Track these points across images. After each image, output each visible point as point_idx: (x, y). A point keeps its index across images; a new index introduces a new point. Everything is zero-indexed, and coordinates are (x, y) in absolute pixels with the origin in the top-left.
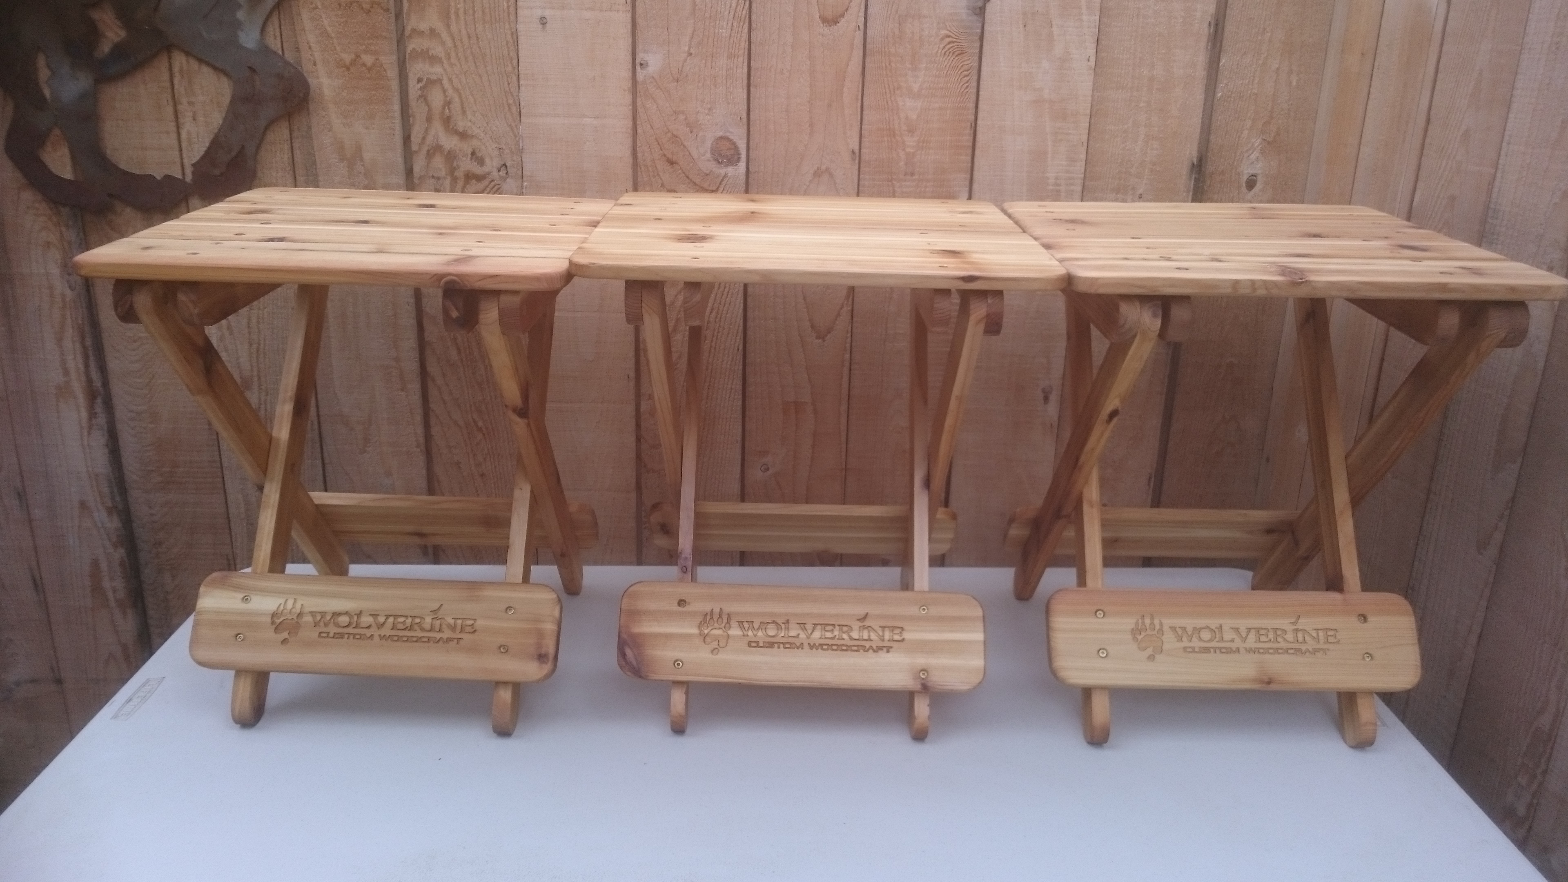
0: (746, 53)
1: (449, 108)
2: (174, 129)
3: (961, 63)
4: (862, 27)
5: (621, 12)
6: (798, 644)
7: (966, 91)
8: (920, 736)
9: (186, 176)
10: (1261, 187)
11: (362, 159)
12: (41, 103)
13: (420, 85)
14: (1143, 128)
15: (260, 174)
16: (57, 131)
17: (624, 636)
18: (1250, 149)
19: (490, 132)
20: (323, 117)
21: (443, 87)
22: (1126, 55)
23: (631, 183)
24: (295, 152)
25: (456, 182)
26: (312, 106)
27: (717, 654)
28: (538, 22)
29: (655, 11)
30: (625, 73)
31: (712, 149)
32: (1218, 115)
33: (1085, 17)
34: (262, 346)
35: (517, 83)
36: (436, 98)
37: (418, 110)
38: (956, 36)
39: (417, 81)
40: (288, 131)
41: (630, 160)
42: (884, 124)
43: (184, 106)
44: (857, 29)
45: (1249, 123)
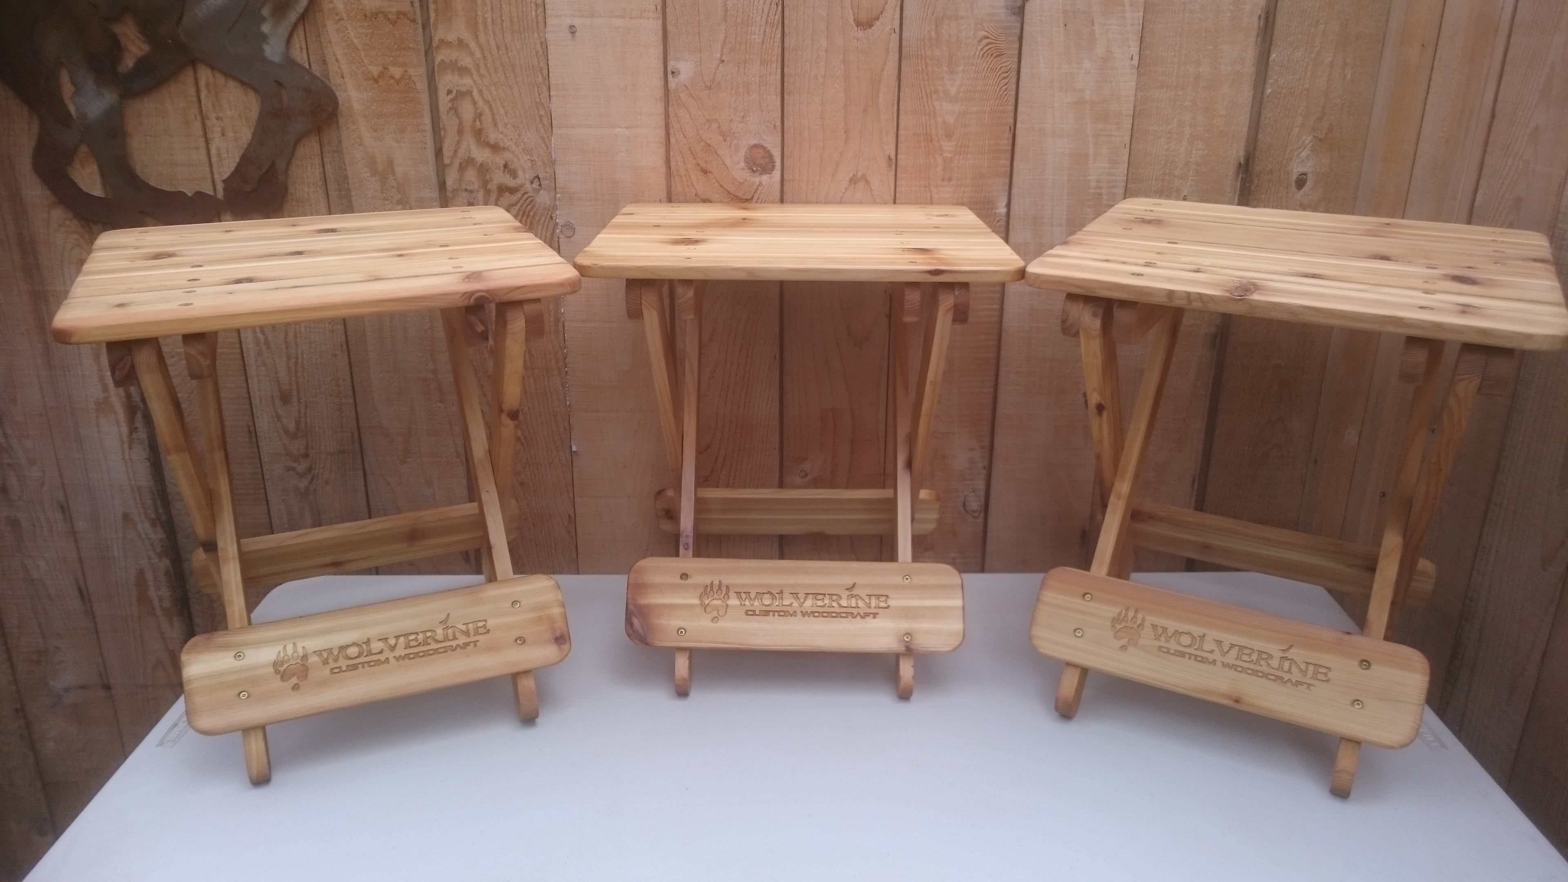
0: (780, 59)
1: (480, 121)
2: (204, 145)
3: (1000, 65)
4: (897, 30)
5: (651, 19)
6: (791, 612)
7: (1005, 93)
8: (905, 695)
9: (217, 193)
10: (1311, 186)
11: (394, 173)
12: (66, 119)
13: (451, 96)
14: (1189, 128)
15: (291, 189)
16: (84, 149)
17: (631, 607)
18: (1300, 147)
19: (522, 144)
20: (353, 131)
21: (473, 99)
22: (1171, 53)
23: (665, 193)
24: (326, 167)
25: (489, 195)
26: (341, 121)
27: (717, 622)
28: (568, 31)
29: (685, 18)
30: (656, 82)
31: (746, 158)
32: (1267, 113)
33: (1128, 15)
34: (300, 360)
35: (548, 94)
36: (467, 110)
37: (449, 122)
38: (994, 37)
39: (446, 93)
40: (318, 145)
41: (663, 170)
42: (921, 128)
43: (212, 122)
44: (893, 32)
45: (1299, 120)
